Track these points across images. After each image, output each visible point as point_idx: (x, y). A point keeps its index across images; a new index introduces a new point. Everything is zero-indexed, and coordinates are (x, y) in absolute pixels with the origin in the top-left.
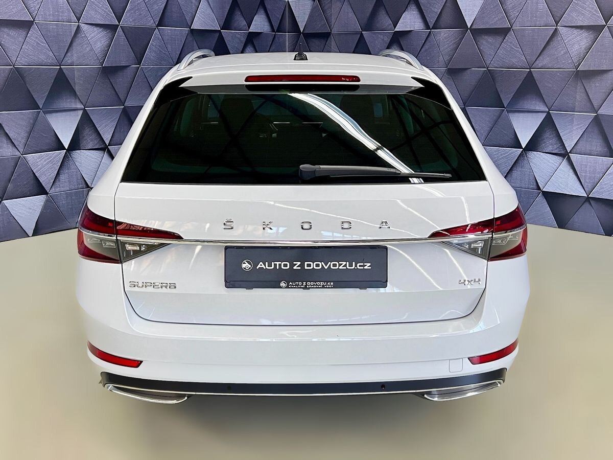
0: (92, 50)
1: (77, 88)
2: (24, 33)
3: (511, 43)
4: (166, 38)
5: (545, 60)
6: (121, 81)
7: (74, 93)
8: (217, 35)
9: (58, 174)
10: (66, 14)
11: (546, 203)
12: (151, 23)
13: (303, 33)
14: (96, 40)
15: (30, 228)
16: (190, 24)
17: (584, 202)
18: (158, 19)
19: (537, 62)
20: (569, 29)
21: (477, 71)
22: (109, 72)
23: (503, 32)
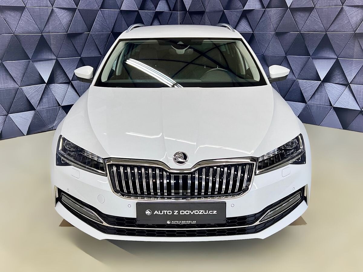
0: (61, 23)
1: (52, 47)
2: (20, 14)
3: (314, 16)
4: (105, 16)
5: (334, 27)
6: (78, 42)
7: (50, 50)
8: (136, 13)
9: (41, 98)
10: (45, 2)
11: (336, 114)
12: (96, 7)
13: (188, 11)
14: (63, 17)
15: (25, 130)
16: (120, 7)
17: (359, 114)
18: (100, 5)
19: (330, 28)
20: (350, 7)
21: (294, 34)
22: (71, 36)
23: (309, 10)
